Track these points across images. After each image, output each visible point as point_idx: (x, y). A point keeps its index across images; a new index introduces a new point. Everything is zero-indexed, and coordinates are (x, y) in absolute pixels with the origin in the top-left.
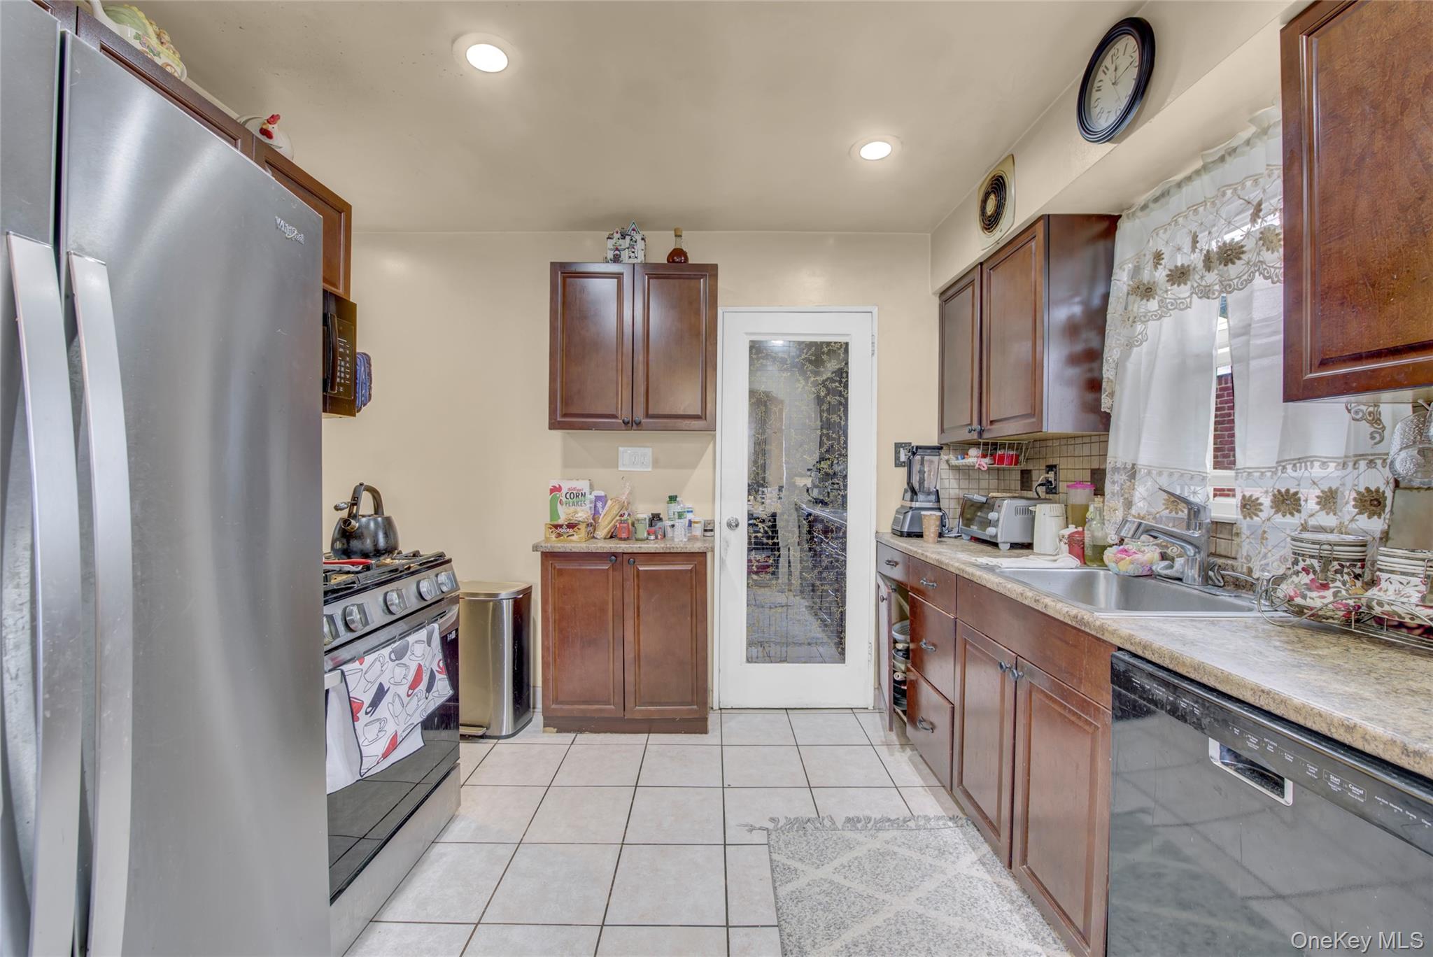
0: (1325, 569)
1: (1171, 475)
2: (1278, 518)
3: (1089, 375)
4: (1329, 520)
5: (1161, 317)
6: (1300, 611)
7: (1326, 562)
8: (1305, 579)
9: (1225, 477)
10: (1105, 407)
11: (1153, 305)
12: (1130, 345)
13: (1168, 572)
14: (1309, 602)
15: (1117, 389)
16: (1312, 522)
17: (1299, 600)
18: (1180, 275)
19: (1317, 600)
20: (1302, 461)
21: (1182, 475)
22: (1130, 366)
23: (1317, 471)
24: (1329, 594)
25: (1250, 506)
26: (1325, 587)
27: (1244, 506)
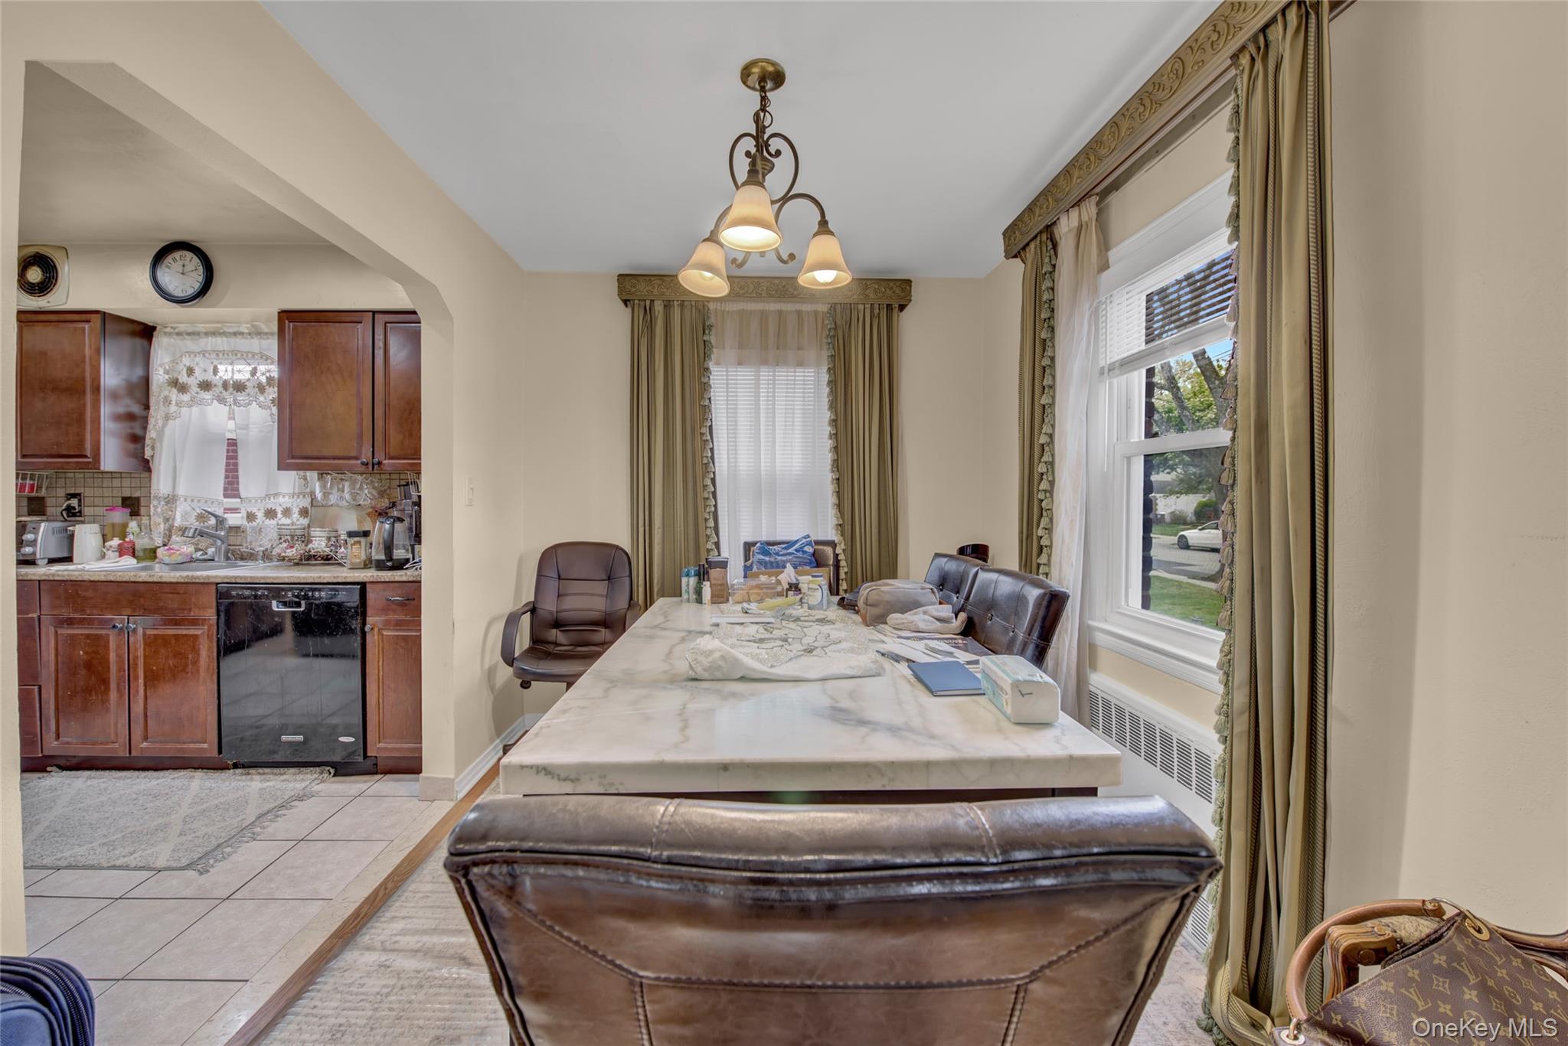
0: (292, 539)
1: (199, 501)
2: (268, 522)
3: (130, 431)
4: (287, 521)
5: (191, 406)
6: (283, 559)
7: (293, 536)
8: (285, 545)
9: (233, 502)
10: (148, 454)
11: (186, 397)
12: (167, 418)
13: (205, 557)
14: (287, 554)
15: (158, 445)
16: (280, 523)
17: (283, 554)
18: (206, 386)
19: (290, 553)
20: (276, 495)
21: (206, 502)
22: (167, 431)
23: (281, 499)
24: (294, 549)
25: (251, 517)
26: (292, 547)
27: (248, 517)
